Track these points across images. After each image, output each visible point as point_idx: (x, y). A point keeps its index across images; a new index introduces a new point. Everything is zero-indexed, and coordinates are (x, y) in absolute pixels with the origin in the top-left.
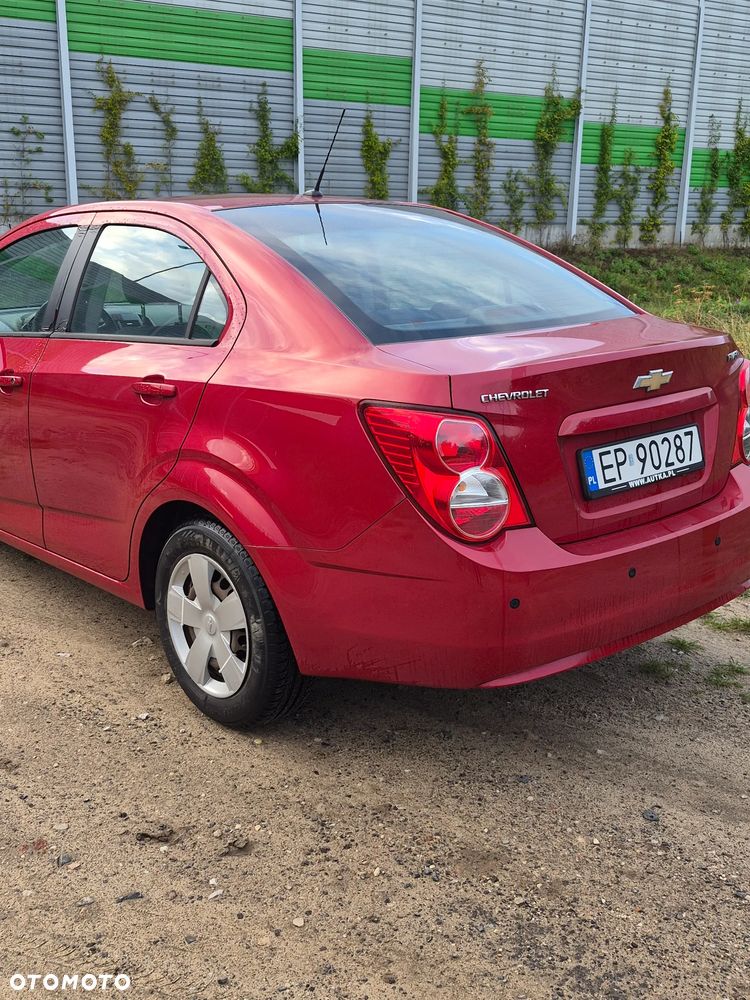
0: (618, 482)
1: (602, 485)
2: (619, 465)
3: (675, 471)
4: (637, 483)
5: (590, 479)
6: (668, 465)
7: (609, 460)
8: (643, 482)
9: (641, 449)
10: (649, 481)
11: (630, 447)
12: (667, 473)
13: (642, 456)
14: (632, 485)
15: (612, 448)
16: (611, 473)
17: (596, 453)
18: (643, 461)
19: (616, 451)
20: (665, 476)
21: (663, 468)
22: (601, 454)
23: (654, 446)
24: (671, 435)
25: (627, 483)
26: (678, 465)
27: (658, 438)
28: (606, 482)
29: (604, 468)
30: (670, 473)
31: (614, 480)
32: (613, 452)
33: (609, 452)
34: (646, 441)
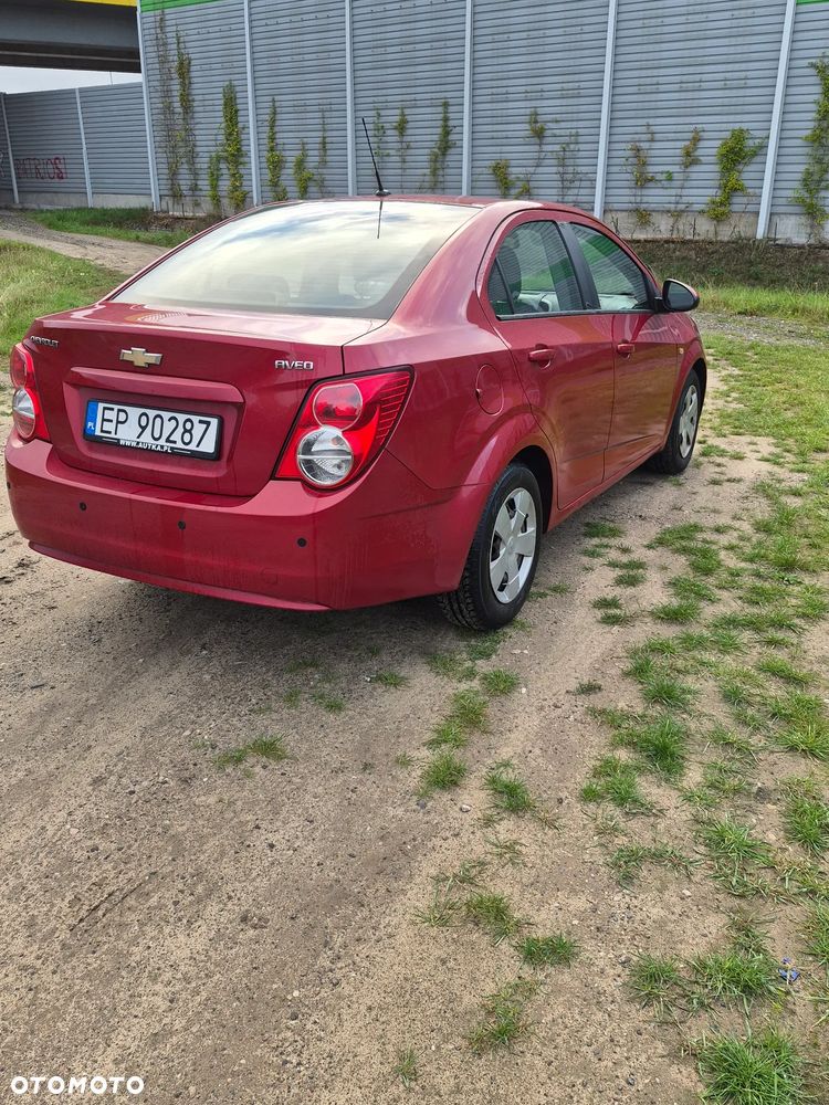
0: (113, 435)
1: (98, 433)
2: (118, 422)
3: (172, 448)
4: (128, 443)
5: (90, 424)
6: (168, 440)
7: (109, 415)
8: (134, 444)
9: (144, 418)
10: (140, 445)
11: (134, 412)
12: (162, 447)
13: (143, 424)
14: (122, 442)
15: (116, 407)
16: (107, 426)
17: (101, 406)
18: (144, 428)
19: (119, 410)
20: (159, 448)
21: (162, 442)
22: (105, 408)
23: (158, 421)
24: (182, 417)
25: (119, 440)
26: (180, 445)
27: (166, 415)
28: (102, 431)
29: (104, 420)
30: (165, 449)
31: (110, 433)
32: (116, 410)
33: (113, 409)
34: (152, 413)
